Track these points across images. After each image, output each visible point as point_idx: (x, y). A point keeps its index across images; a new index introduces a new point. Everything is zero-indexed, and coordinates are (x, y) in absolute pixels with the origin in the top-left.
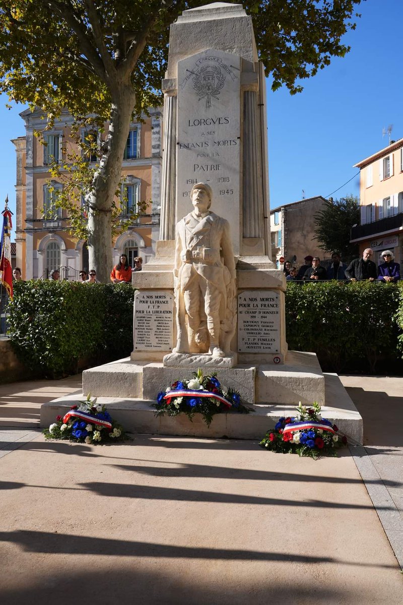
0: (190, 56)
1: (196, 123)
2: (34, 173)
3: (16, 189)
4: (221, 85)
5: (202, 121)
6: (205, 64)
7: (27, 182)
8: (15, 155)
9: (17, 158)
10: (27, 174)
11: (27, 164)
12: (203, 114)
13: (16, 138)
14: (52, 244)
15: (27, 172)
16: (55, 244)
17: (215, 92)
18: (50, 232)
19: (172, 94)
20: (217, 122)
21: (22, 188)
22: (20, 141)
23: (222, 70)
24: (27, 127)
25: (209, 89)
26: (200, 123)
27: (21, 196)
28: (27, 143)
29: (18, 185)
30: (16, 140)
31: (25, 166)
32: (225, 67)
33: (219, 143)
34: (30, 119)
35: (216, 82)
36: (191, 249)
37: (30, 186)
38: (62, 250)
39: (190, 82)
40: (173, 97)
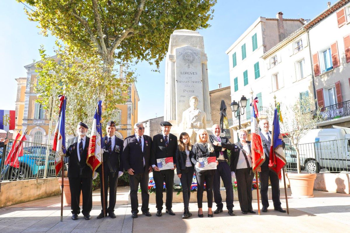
0: (179, 47)
1: (184, 73)
2: (30, 96)
3: (16, 103)
4: (194, 60)
5: (187, 73)
6: (187, 51)
7: (25, 100)
8: (17, 86)
9: (18, 88)
10: (26, 96)
11: (26, 91)
12: (187, 70)
13: (18, 78)
14: (38, 132)
15: (26, 95)
16: (40, 132)
17: (192, 62)
18: (38, 126)
19: (173, 61)
20: (193, 74)
21: (20, 103)
22: (21, 80)
23: (194, 55)
24: (28, 73)
25: (189, 61)
26: (186, 73)
27: (19, 107)
28: (27, 81)
29: (17, 101)
30: (18, 79)
31: (25, 92)
32: (195, 53)
33: (194, 82)
34: (30, 69)
35: (192, 58)
36: (193, 123)
37: (27, 102)
38: (44, 135)
39: (181, 57)
40: (173, 62)
